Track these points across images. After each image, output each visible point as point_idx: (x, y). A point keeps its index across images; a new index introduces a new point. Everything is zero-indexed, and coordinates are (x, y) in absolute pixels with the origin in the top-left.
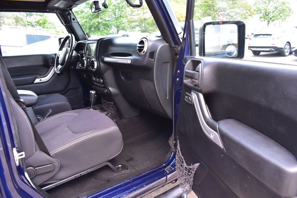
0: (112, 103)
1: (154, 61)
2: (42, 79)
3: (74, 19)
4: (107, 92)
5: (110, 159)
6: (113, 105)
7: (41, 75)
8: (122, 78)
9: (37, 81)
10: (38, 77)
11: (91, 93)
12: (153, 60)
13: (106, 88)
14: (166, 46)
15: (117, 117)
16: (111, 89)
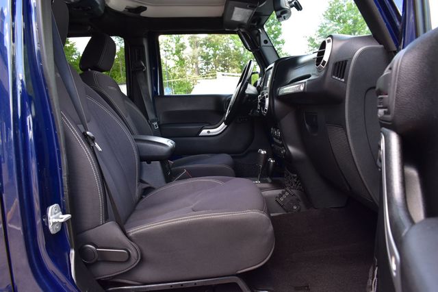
0: (296, 175)
1: (345, 82)
2: (211, 130)
3: (266, 42)
4: (285, 154)
5: (239, 272)
6: (297, 180)
7: (210, 125)
8: (307, 126)
9: (204, 132)
10: (206, 127)
11: (260, 153)
12: (343, 80)
13: (283, 146)
14: (376, 49)
15: (301, 203)
16: (291, 149)
